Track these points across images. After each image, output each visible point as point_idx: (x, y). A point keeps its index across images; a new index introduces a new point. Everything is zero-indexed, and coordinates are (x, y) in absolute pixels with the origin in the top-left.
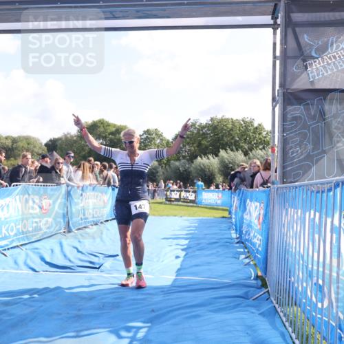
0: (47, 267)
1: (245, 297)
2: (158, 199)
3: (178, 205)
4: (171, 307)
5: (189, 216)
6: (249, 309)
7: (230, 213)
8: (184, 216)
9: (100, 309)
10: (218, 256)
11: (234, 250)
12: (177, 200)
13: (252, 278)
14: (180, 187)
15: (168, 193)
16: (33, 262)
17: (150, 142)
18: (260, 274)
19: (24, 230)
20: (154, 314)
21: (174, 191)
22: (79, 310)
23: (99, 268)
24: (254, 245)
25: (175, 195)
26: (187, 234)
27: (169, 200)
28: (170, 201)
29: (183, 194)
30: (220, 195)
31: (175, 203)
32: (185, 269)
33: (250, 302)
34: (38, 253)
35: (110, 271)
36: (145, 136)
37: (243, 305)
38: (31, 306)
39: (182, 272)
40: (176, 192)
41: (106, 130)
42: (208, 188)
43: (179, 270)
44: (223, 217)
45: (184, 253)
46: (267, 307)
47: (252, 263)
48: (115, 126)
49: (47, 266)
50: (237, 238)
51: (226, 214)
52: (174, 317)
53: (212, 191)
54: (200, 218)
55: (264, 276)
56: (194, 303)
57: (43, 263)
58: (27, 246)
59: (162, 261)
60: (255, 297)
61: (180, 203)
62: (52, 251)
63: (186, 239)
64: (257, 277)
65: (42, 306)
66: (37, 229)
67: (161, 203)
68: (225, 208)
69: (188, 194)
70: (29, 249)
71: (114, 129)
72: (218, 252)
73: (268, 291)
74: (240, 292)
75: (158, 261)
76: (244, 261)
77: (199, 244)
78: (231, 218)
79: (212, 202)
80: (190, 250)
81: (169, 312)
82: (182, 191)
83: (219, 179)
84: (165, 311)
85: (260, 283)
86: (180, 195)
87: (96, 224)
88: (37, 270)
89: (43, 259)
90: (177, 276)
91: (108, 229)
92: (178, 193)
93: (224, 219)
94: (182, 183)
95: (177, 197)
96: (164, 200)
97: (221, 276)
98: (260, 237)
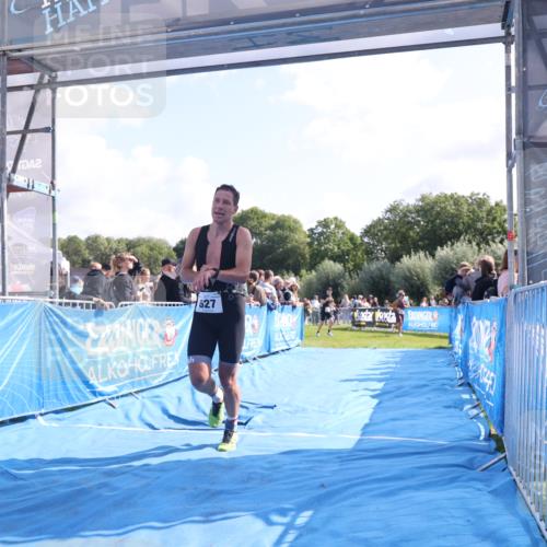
0: (171, 423)
1: (469, 466)
2: (341, 324)
3: (371, 332)
4: (349, 480)
5: (388, 346)
6: (473, 483)
7: (451, 342)
8: (379, 347)
9: (243, 482)
10: (428, 406)
11: (456, 397)
12: (369, 324)
13: (482, 438)
14: (374, 304)
15: (356, 314)
16: (152, 416)
17: (328, 238)
18: (493, 432)
19: (142, 371)
20: (323, 491)
21: (364, 310)
22: (213, 483)
23: (245, 424)
24: (483, 386)
25: (366, 317)
26: (382, 374)
27: (357, 324)
28: (359, 326)
29: (379, 315)
30: (436, 314)
31: (367, 328)
32: (375, 424)
33: (476, 473)
34: (160, 403)
35: (262, 427)
36: (320, 229)
37: (464, 478)
38: (144, 477)
39: (370, 429)
40: (367, 312)
41: (260, 224)
42: (418, 305)
43: (366, 426)
44: (440, 348)
45: (376, 401)
46: (502, 482)
47: (482, 415)
48: (273, 217)
49: (172, 421)
50: (461, 379)
51: (445, 343)
52: (355, 495)
53: (424, 309)
54: (405, 349)
55: (500, 435)
56: (387, 475)
57: (166, 417)
58: (144, 394)
59: (342, 413)
60: (484, 467)
61: (375, 328)
62: (180, 399)
63: (380, 381)
64: (490, 436)
65: (158, 478)
66: (159, 369)
67: (346, 329)
68: (442, 334)
69: (386, 314)
70: (148, 398)
71: (273, 222)
72: (429, 399)
73: (505, 457)
74: (462, 458)
75: (334, 413)
76: (470, 412)
77: (399, 388)
78: (452, 348)
79: (424, 326)
80: (386, 397)
81: (347, 488)
82: (376, 310)
83: (436, 290)
84: (340, 486)
85: (493, 444)
86: (374, 317)
87: (247, 361)
88: (156, 426)
89: (165, 411)
90: (363, 434)
91: (263, 369)
92: (371, 314)
93: (441, 351)
94: (376, 299)
95: (370, 319)
96: (350, 325)
97: (430, 435)
98: (492, 375)
